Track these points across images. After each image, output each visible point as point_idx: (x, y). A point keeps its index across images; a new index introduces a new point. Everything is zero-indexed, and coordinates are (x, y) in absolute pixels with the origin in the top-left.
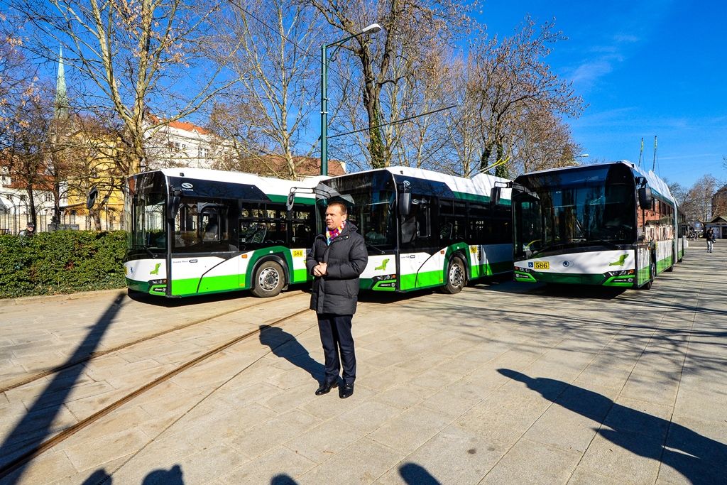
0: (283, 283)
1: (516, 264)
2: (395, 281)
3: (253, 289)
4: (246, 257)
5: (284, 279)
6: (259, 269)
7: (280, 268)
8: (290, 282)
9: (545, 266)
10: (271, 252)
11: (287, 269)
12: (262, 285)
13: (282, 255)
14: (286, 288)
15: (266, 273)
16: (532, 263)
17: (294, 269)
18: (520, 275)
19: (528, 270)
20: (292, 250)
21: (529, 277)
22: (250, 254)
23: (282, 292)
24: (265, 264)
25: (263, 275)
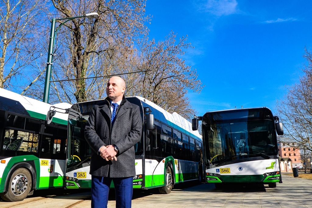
0: (30, 189)
1: (207, 171)
2: (141, 180)
3: (5, 193)
4: (4, 162)
5: (31, 185)
6: (13, 175)
7: (30, 175)
8: (36, 187)
9: (227, 171)
10: (25, 160)
11: (35, 176)
12: (13, 189)
13: (32, 163)
14: (32, 193)
15: (18, 178)
16: (218, 170)
17: (41, 176)
18: (210, 178)
19: (215, 174)
20: (41, 160)
21: (217, 180)
22: (8, 160)
23: (28, 197)
24: (18, 171)
25: (15, 180)
